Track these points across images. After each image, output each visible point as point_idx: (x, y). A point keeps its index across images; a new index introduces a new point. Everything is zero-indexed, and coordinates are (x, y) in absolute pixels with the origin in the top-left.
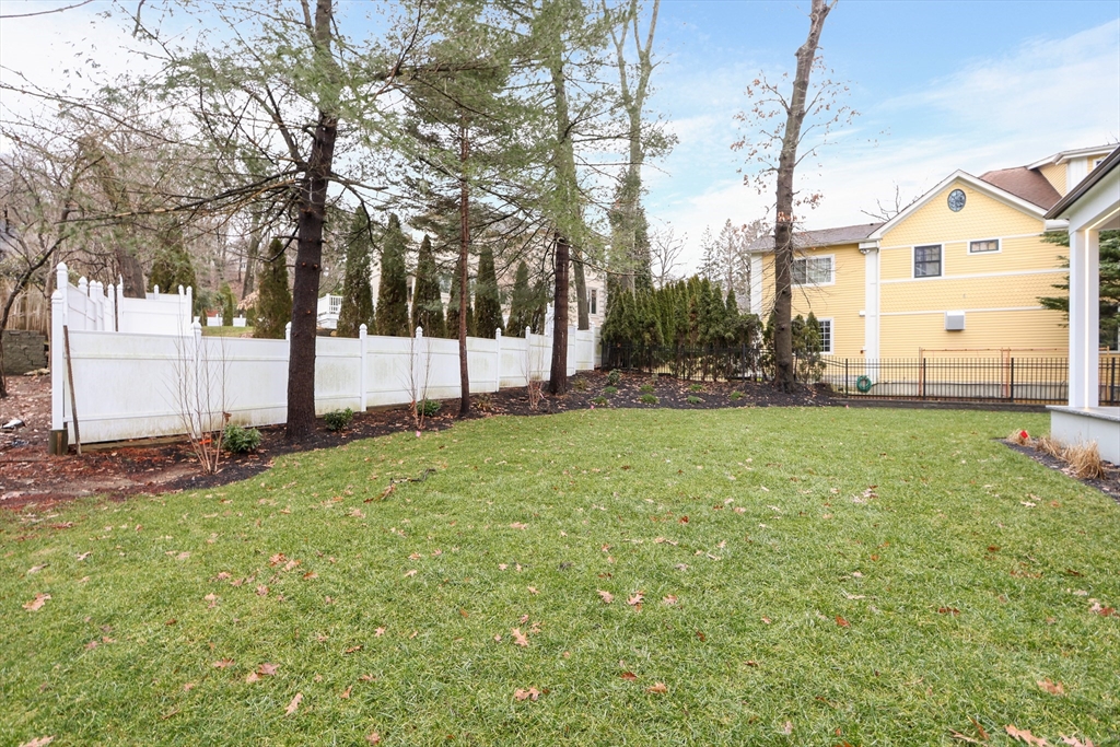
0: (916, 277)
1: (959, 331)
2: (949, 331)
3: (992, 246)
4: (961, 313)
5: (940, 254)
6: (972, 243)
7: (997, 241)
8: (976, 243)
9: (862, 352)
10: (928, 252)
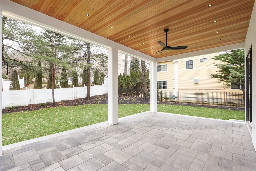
0: (187, 69)
1: (197, 83)
2: (195, 83)
3: (206, 60)
4: (197, 78)
5: (192, 63)
6: (200, 59)
7: (207, 58)
8: (202, 59)
9: (174, 89)
10: (190, 62)
